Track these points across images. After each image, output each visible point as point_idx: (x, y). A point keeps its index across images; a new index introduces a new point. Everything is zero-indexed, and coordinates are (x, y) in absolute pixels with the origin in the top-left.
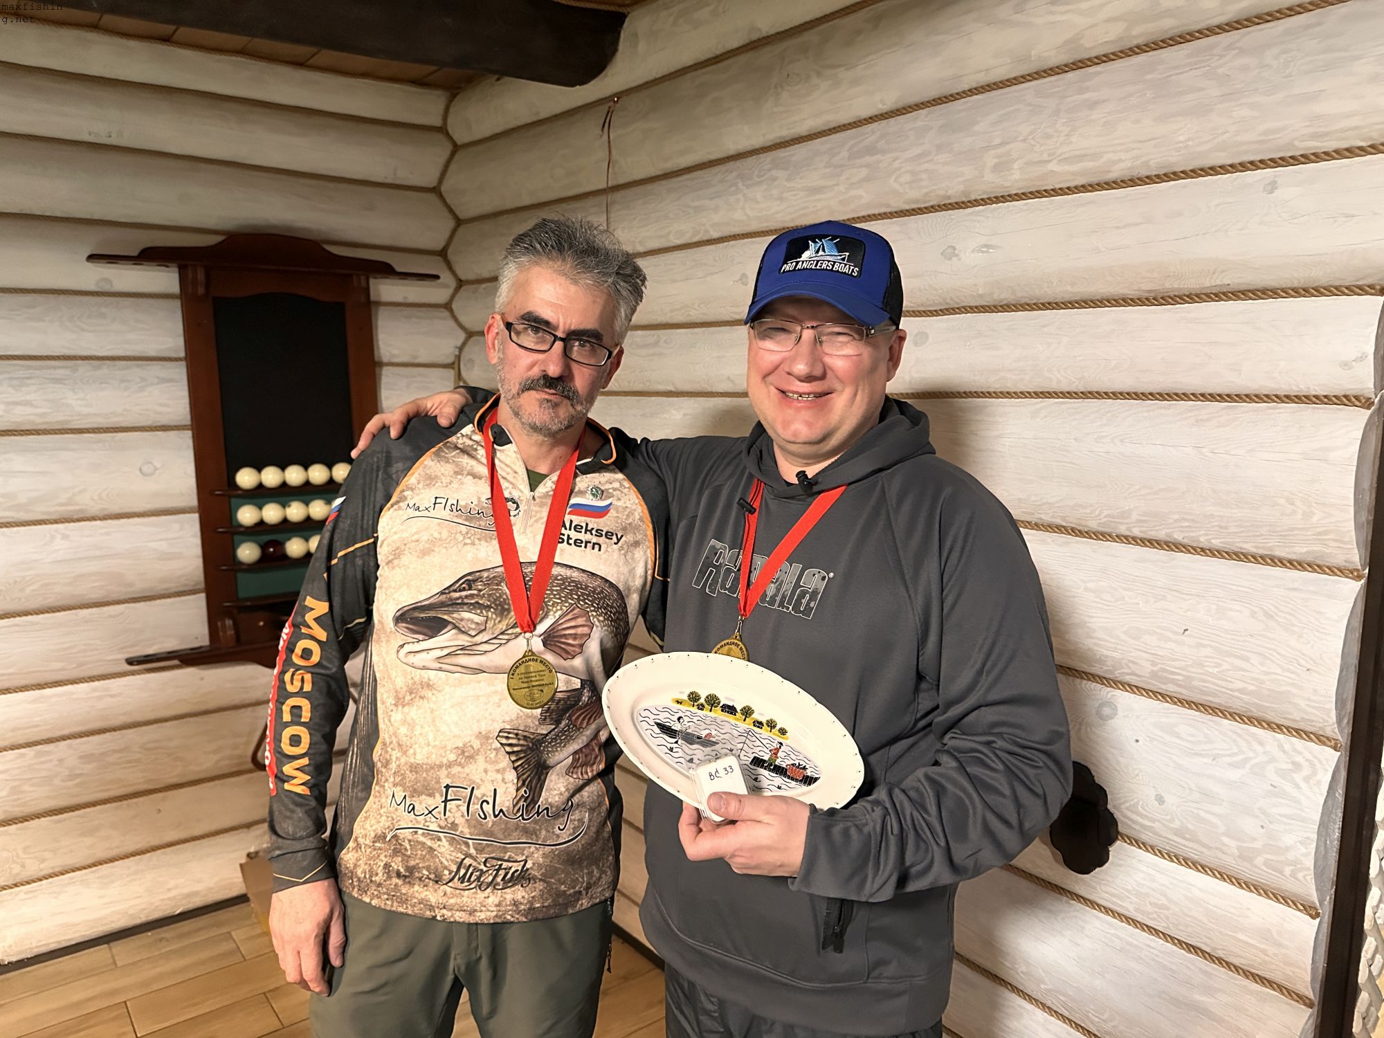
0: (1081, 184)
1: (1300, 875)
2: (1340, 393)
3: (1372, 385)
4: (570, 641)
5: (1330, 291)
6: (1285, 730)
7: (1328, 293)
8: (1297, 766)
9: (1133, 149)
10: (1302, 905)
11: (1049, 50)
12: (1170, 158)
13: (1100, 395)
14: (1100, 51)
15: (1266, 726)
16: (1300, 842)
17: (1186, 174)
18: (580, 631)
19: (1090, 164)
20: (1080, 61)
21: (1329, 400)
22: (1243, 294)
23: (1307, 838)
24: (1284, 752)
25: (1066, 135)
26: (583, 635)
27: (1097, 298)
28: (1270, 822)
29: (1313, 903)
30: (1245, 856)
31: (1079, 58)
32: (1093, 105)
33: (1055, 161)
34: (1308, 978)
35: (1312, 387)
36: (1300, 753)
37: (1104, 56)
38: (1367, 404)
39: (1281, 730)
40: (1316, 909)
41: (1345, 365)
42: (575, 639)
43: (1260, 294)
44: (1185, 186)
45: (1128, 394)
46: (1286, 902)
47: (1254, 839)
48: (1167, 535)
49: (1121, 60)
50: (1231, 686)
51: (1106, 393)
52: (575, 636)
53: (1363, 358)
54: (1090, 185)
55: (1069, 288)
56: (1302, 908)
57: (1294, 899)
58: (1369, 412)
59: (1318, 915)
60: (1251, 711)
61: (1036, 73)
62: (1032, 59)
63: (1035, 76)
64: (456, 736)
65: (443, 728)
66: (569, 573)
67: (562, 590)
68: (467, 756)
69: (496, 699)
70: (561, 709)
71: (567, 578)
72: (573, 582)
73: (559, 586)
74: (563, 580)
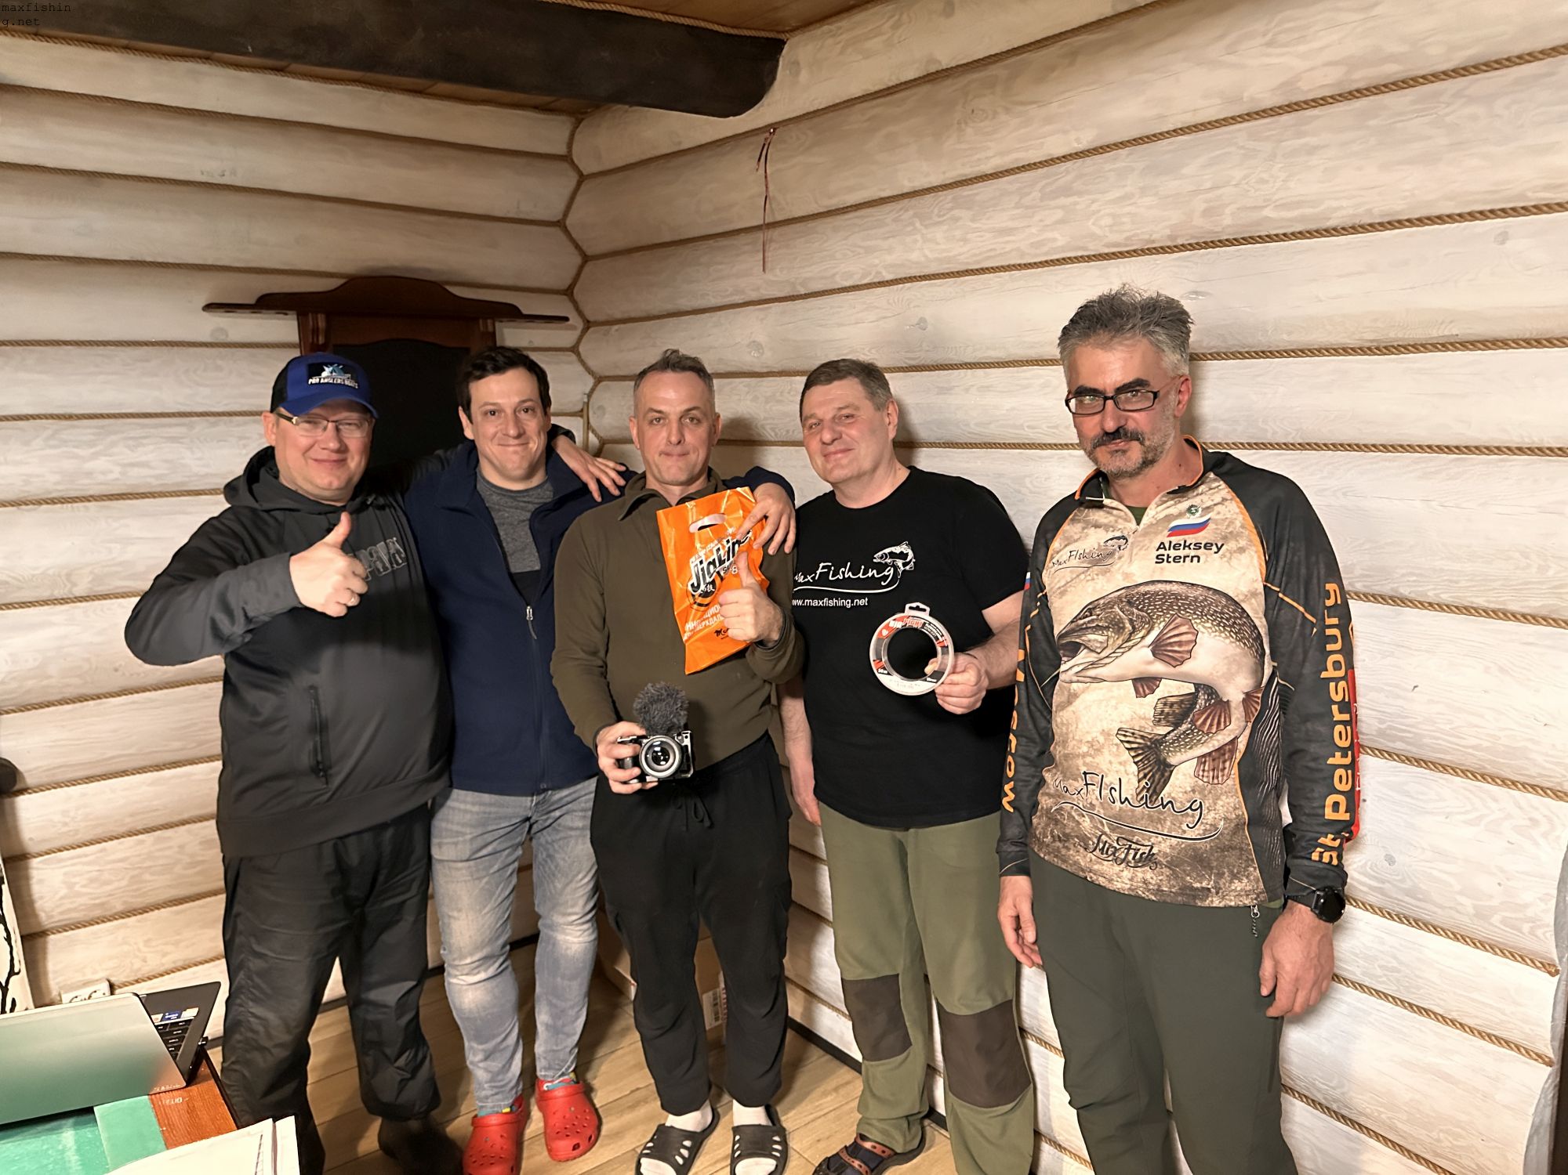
0: (1295, 231)
1: (1539, 932)
4: (1177, 649)
6: (1520, 786)
8: (1534, 822)
9: (1354, 197)
10: (1541, 963)
11: (1262, 93)
12: (1395, 207)
13: (1319, 447)
14: (1317, 94)
15: (1500, 783)
16: (1539, 899)
17: (1410, 223)
18: (1184, 638)
19: (1310, 211)
20: (1295, 104)
23: (1547, 894)
24: (1520, 808)
25: (1283, 181)
26: (1188, 642)
27: (1316, 347)
28: (1508, 879)
29: (1553, 960)
30: (1480, 914)
31: (1294, 101)
32: (1312, 150)
33: (1271, 207)
34: (1548, 1036)
36: (1537, 809)
37: (1321, 99)
39: (1516, 786)
40: (1554, 966)
42: (1181, 646)
45: (1349, 445)
46: (1523, 960)
47: (1491, 897)
48: (1392, 589)
50: (1463, 742)
51: (1325, 445)
54: (1308, 232)
55: (1285, 337)
56: (1540, 965)
57: (1532, 957)
59: (1557, 972)
60: (1485, 768)
61: (1248, 115)
62: (1245, 100)
63: (1246, 117)
64: (1088, 732)
65: (1080, 726)
66: (1168, 587)
67: (1164, 603)
68: (1096, 749)
69: (1113, 702)
70: (1179, 712)
71: (1167, 593)
72: (1173, 594)
73: (1161, 600)
74: (1164, 594)
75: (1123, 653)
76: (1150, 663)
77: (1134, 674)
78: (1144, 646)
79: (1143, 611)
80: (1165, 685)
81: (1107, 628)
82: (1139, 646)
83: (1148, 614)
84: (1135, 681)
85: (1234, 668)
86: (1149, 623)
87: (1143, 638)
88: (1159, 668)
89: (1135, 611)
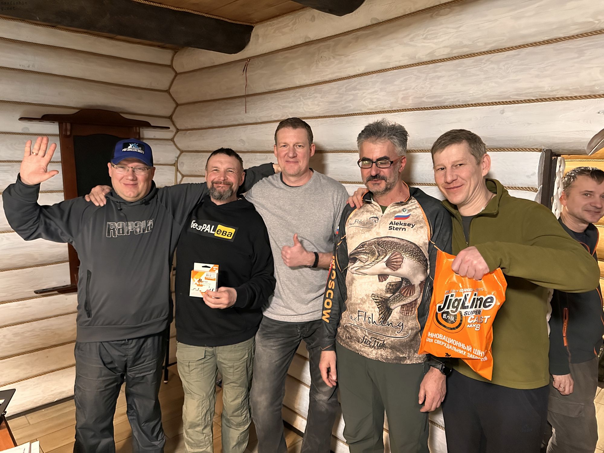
0: (434, 106)
2: (526, 186)
3: (537, 184)
4: (395, 264)
5: (523, 150)
7: (522, 150)
9: (453, 95)
11: (423, 56)
12: (467, 99)
14: (442, 57)
17: (472, 105)
18: (398, 260)
19: (438, 99)
20: (434, 60)
21: (523, 189)
22: (493, 149)
25: (429, 88)
26: (400, 261)
31: (434, 59)
32: (439, 78)
33: (425, 97)
35: (517, 184)
37: (443, 59)
38: (536, 190)
41: (528, 177)
42: (397, 263)
43: (499, 150)
44: (472, 110)
49: (449, 61)
52: (397, 262)
53: (533, 174)
58: (536, 193)
61: (418, 63)
62: (417, 58)
63: (417, 64)
64: (360, 295)
65: (357, 292)
66: (393, 239)
67: (391, 246)
68: (363, 301)
69: (371, 283)
70: (395, 288)
71: (393, 241)
72: (395, 242)
73: (390, 244)
74: (391, 242)
75: (375, 264)
76: (385, 269)
77: (379, 273)
78: (383, 262)
79: (383, 248)
80: (391, 278)
81: (369, 253)
82: (381, 261)
83: (385, 249)
84: (379, 275)
85: (416, 271)
86: (385, 253)
87: (383, 259)
88: (388, 271)
89: (380, 248)
